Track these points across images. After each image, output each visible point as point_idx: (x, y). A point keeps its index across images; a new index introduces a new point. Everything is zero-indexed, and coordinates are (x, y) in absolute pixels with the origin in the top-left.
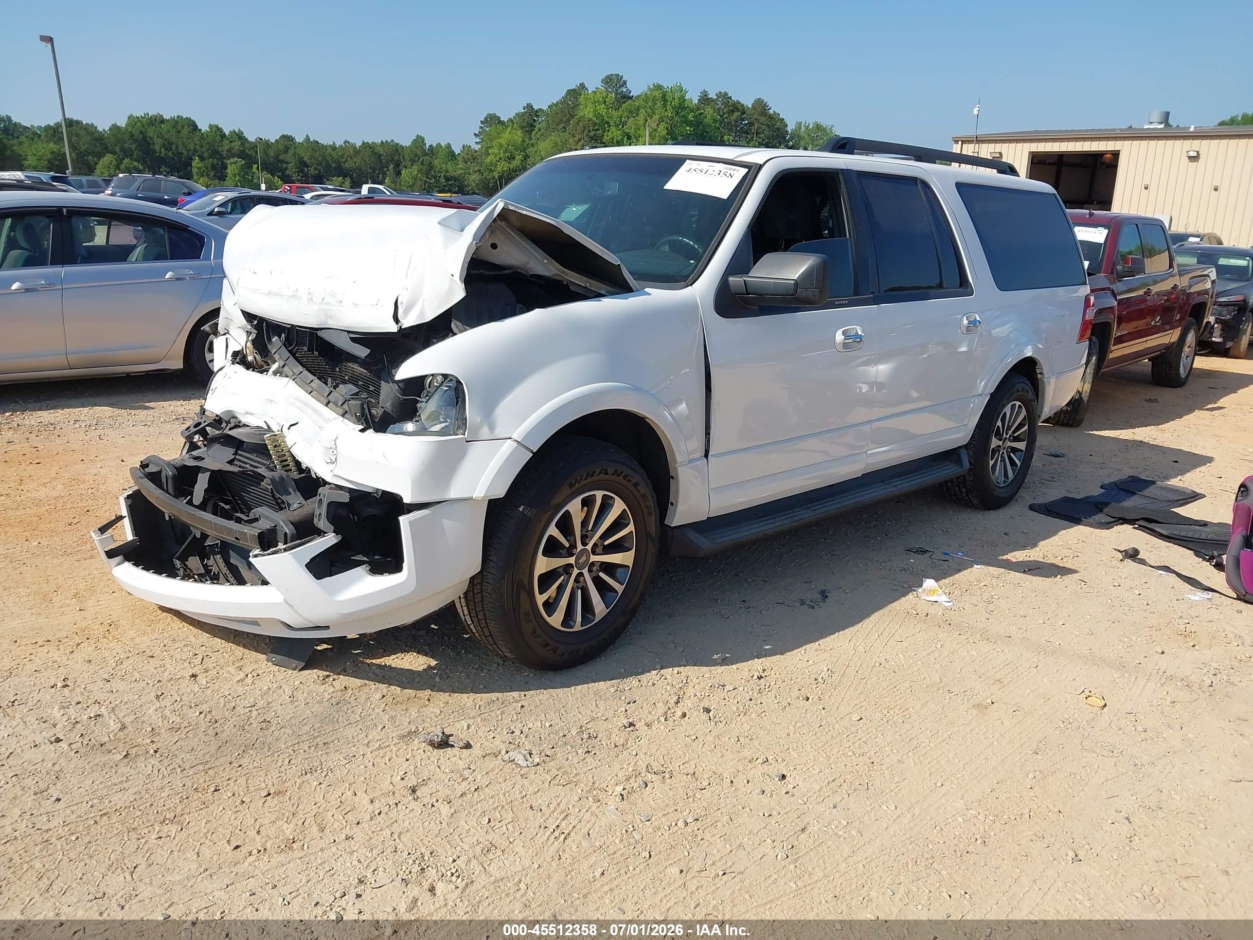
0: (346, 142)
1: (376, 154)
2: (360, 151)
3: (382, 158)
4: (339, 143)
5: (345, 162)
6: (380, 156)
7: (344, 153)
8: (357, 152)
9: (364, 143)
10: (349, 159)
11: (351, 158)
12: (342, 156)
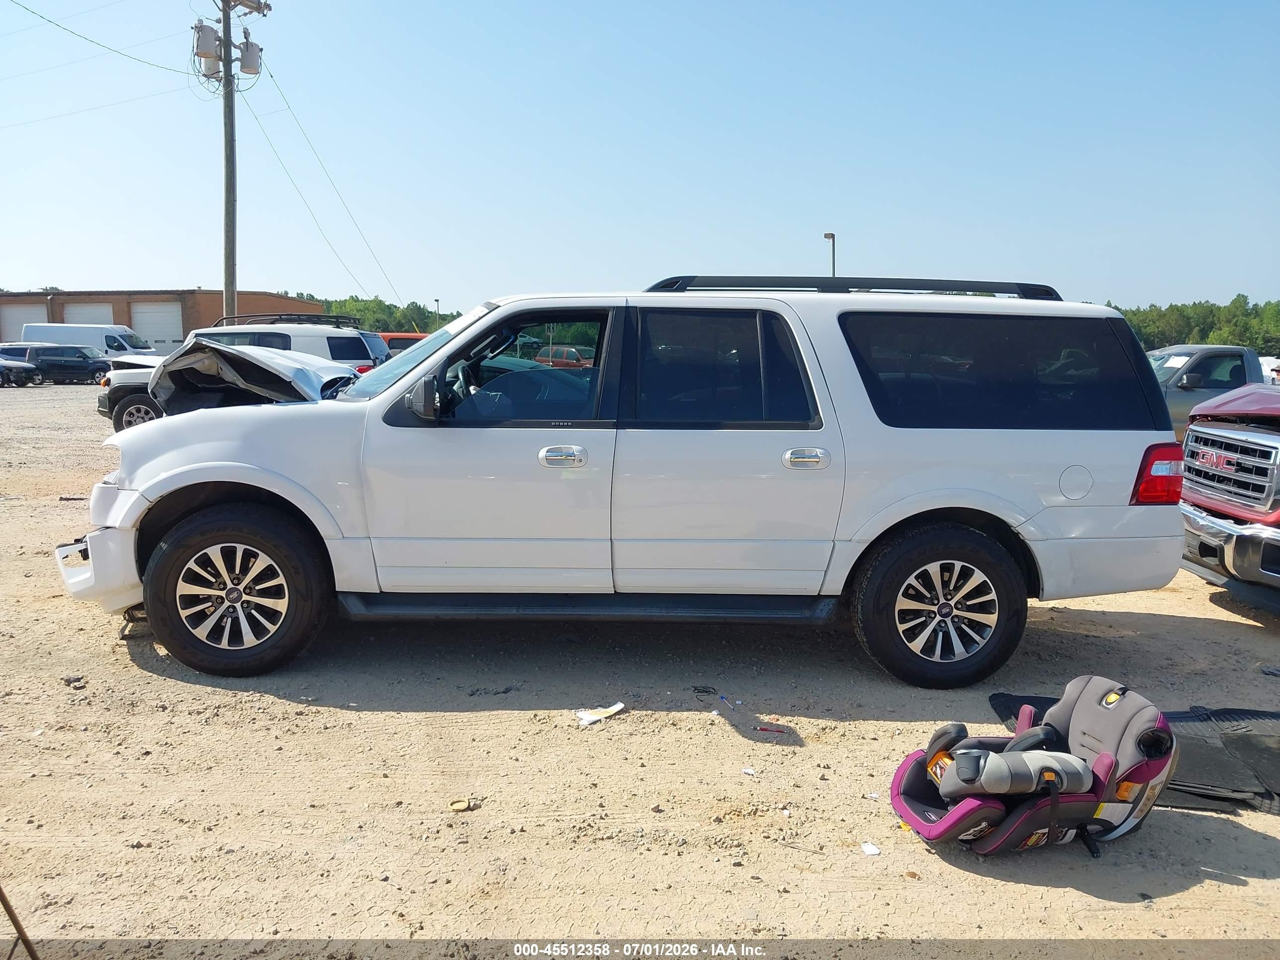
0: (1152, 305)
1: (1184, 316)
2: (1165, 315)
3: (1191, 320)
4: (1145, 306)
5: (1145, 327)
6: (1188, 319)
7: (1147, 317)
8: (1161, 315)
9: (1171, 306)
10: (1151, 323)
11: (1154, 322)
12: (1144, 321)
